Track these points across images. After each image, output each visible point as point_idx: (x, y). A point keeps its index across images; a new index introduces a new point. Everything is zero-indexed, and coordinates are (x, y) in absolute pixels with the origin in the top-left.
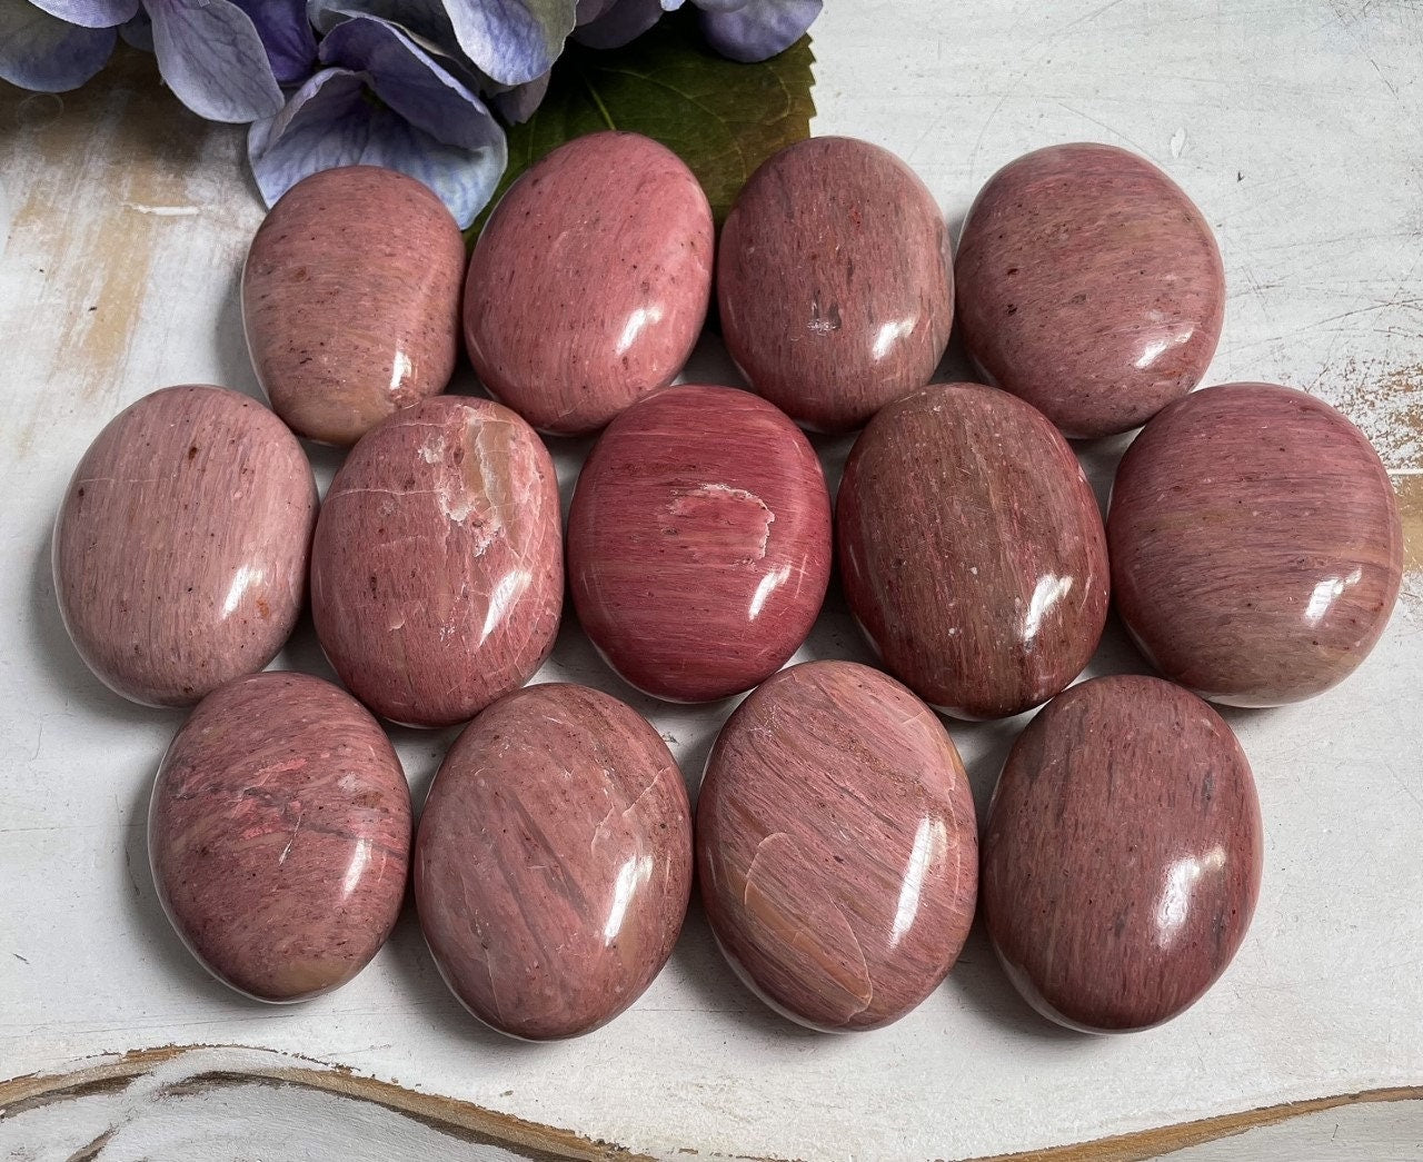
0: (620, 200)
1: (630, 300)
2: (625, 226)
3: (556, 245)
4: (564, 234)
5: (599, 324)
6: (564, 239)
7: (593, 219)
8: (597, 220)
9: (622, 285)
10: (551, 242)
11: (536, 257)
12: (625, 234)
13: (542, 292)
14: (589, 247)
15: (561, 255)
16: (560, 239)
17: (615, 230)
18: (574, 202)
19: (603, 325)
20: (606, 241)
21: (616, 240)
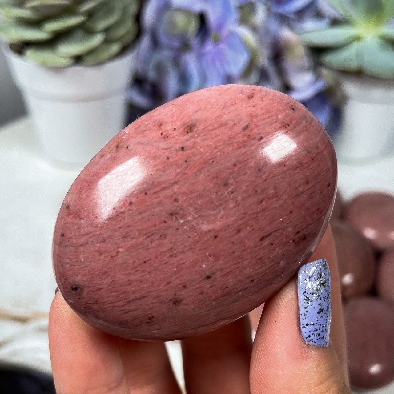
0: (140, 217)
1: (210, 128)
2: (158, 189)
3: (218, 225)
4: (205, 227)
5: (248, 129)
6: (209, 222)
7: (174, 218)
8: (172, 214)
9: (205, 143)
10: (218, 231)
11: (239, 231)
12: (165, 182)
13: (261, 197)
14: (200, 196)
15: (222, 212)
16: (211, 227)
17: (168, 192)
18: (171, 249)
19: (247, 127)
20: (184, 189)
21: (176, 183)
